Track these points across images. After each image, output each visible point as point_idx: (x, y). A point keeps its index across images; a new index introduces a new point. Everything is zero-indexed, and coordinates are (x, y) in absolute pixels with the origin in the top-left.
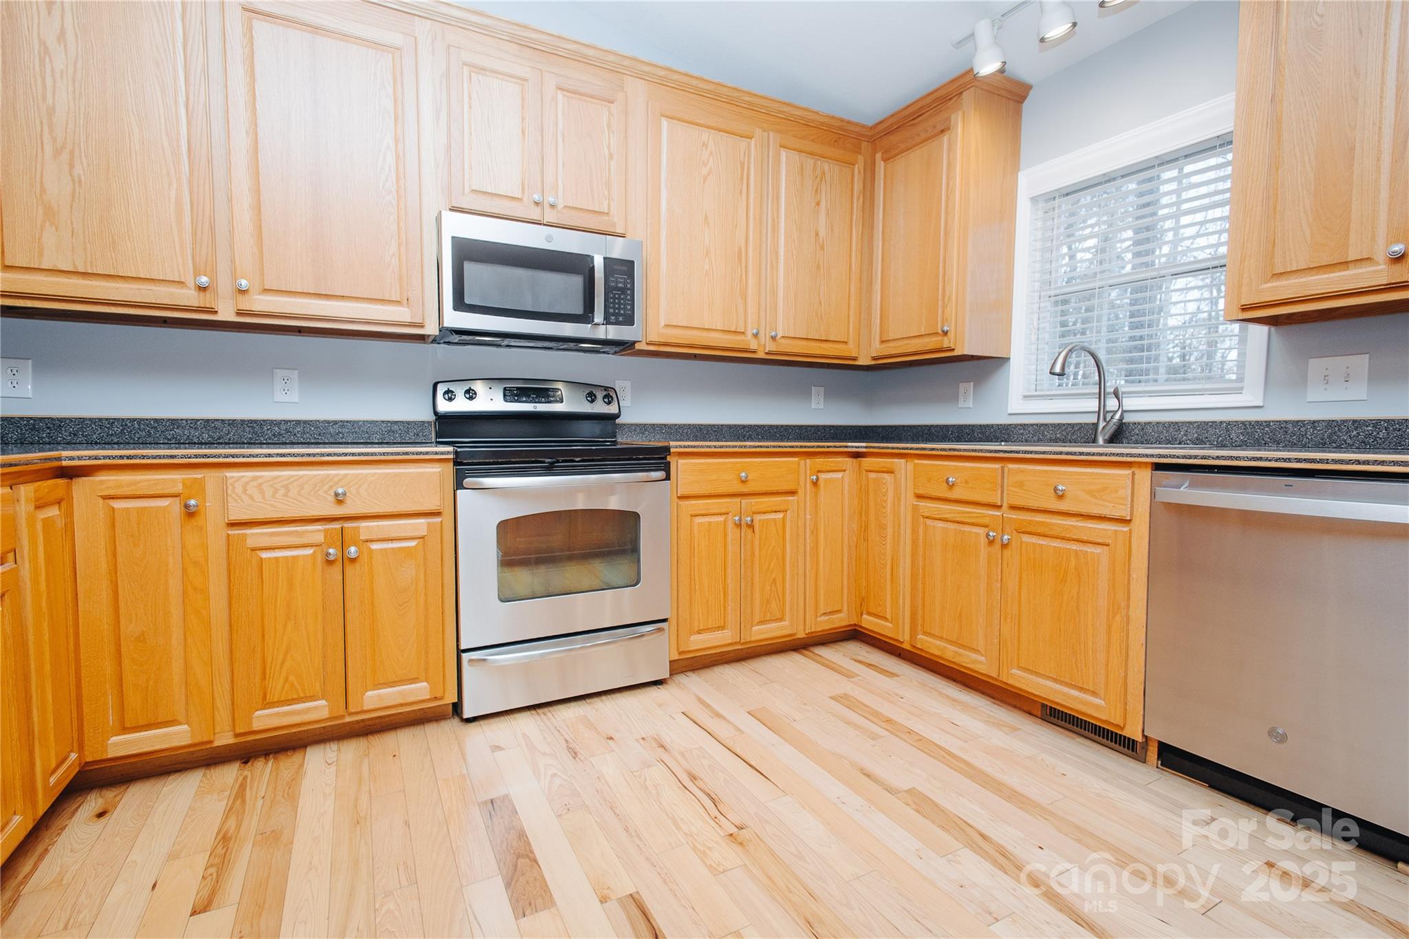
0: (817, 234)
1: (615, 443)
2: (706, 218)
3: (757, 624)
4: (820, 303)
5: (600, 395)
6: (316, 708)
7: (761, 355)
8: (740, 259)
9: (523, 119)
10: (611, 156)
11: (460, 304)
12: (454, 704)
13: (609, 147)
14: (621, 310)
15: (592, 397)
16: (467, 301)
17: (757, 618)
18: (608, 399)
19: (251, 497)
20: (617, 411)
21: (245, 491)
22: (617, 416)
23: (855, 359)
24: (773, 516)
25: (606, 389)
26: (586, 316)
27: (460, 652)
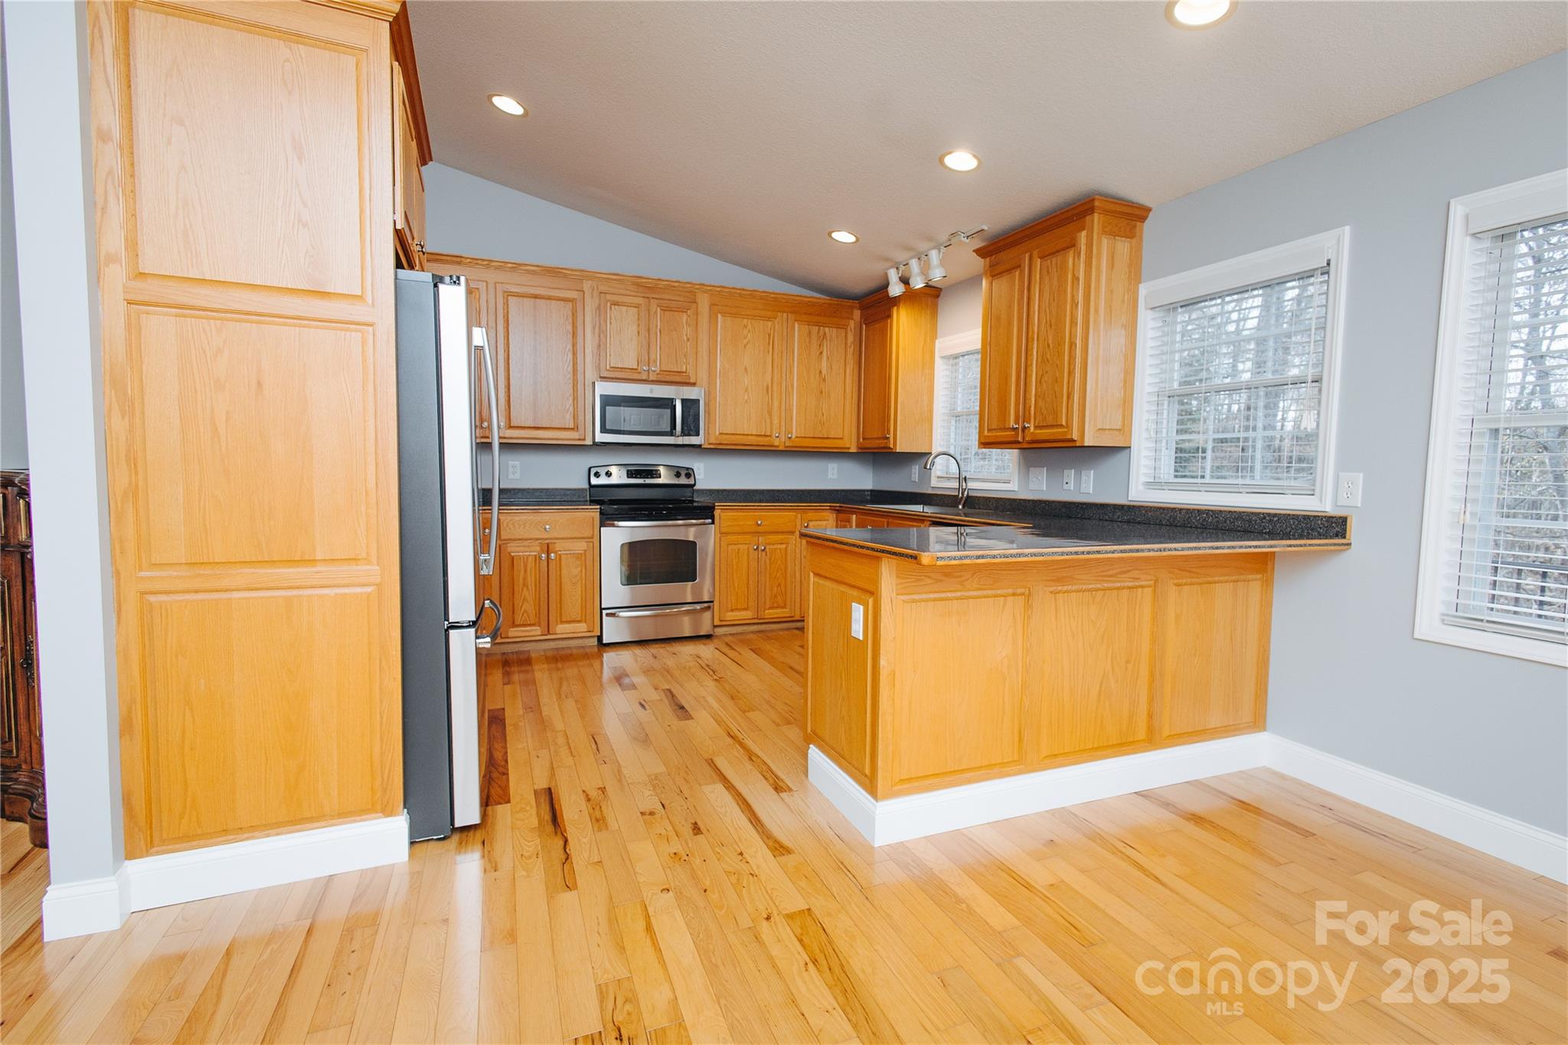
0: (821, 372)
1: (692, 501)
2: (746, 369)
3: (769, 609)
4: (823, 414)
5: (683, 473)
6: (535, 630)
7: (781, 448)
8: (768, 392)
9: (639, 325)
10: (688, 340)
11: (604, 430)
12: (598, 636)
13: (686, 335)
14: (691, 426)
15: (678, 475)
16: (608, 427)
17: (768, 606)
18: (688, 476)
19: (510, 529)
20: (693, 483)
21: (507, 526)
22: (694, 485)
23: (849, 448)
24: (779, 546)
25: (687, 469)
26: (671, 433)
27: (602, 609)
